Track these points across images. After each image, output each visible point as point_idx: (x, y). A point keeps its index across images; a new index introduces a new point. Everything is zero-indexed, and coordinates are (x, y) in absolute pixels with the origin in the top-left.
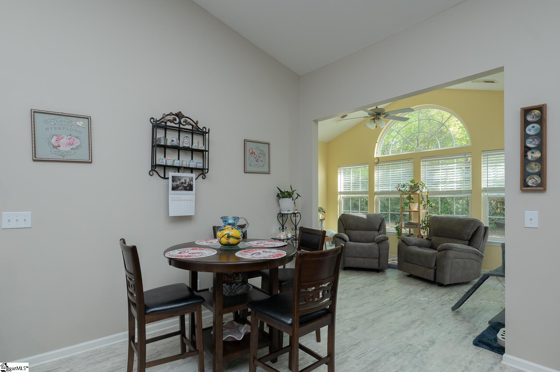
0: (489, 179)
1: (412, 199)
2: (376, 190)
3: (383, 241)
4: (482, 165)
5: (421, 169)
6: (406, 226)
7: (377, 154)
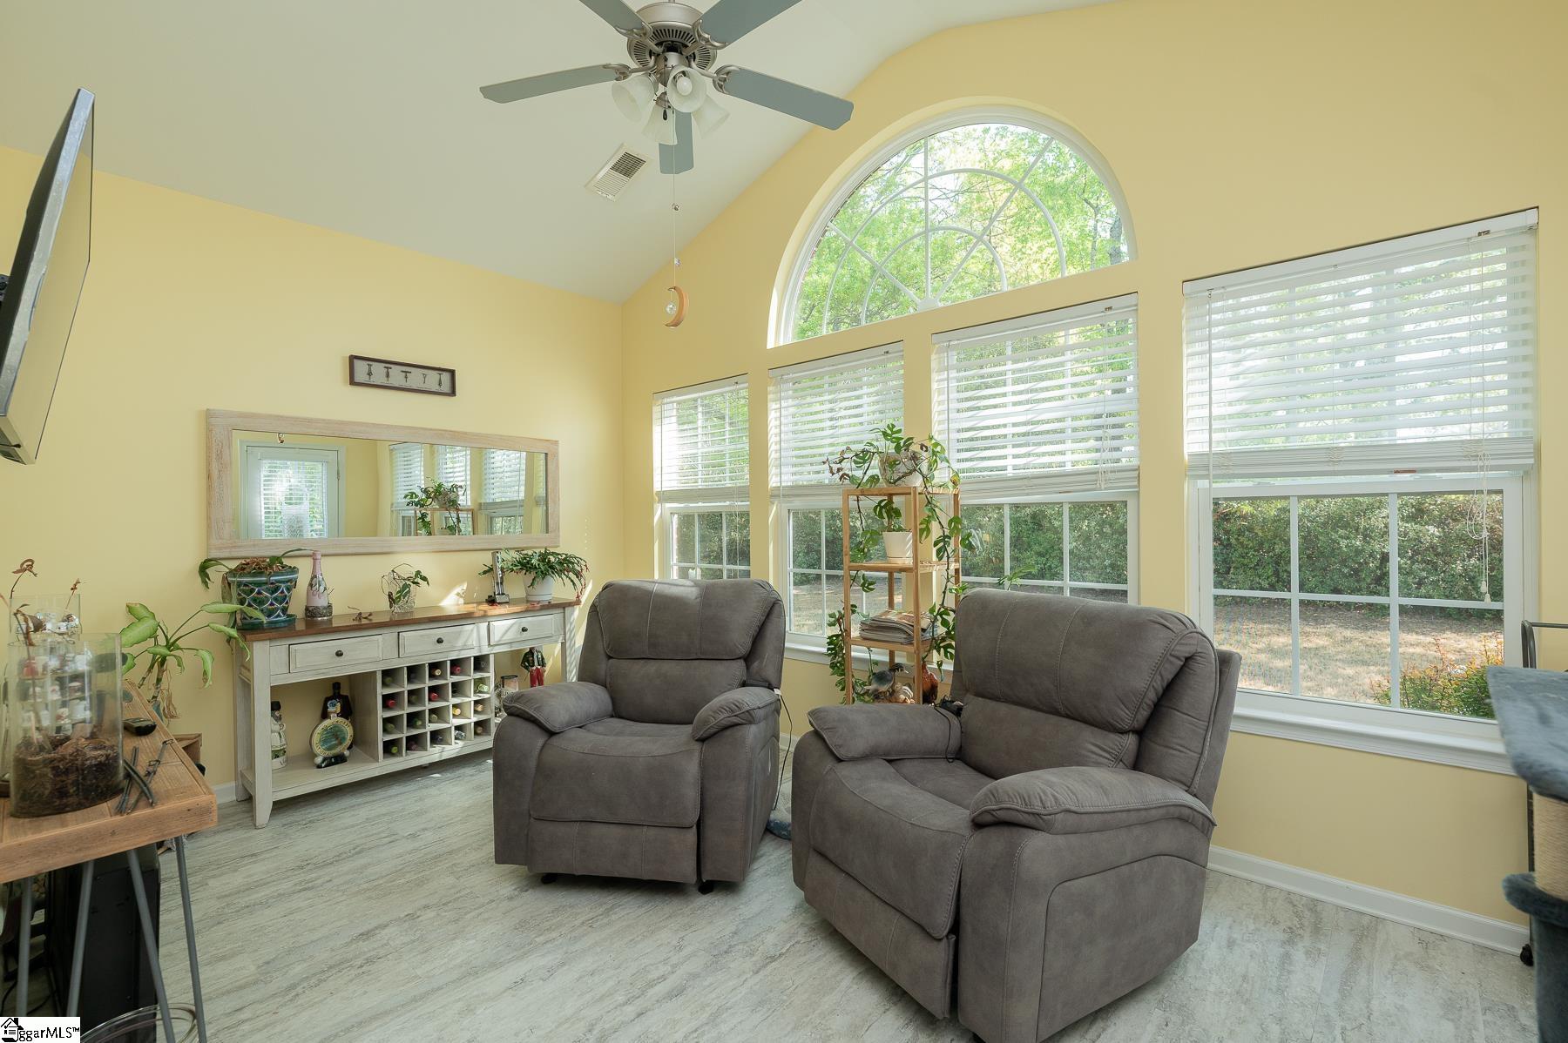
0: (1216, 411)
1: (898, 513)
2: (773, 482)
3: (728, 732)
4: (1186, 350)
5: (935, 386)
6: (867, 634)
7: (779, 333)
